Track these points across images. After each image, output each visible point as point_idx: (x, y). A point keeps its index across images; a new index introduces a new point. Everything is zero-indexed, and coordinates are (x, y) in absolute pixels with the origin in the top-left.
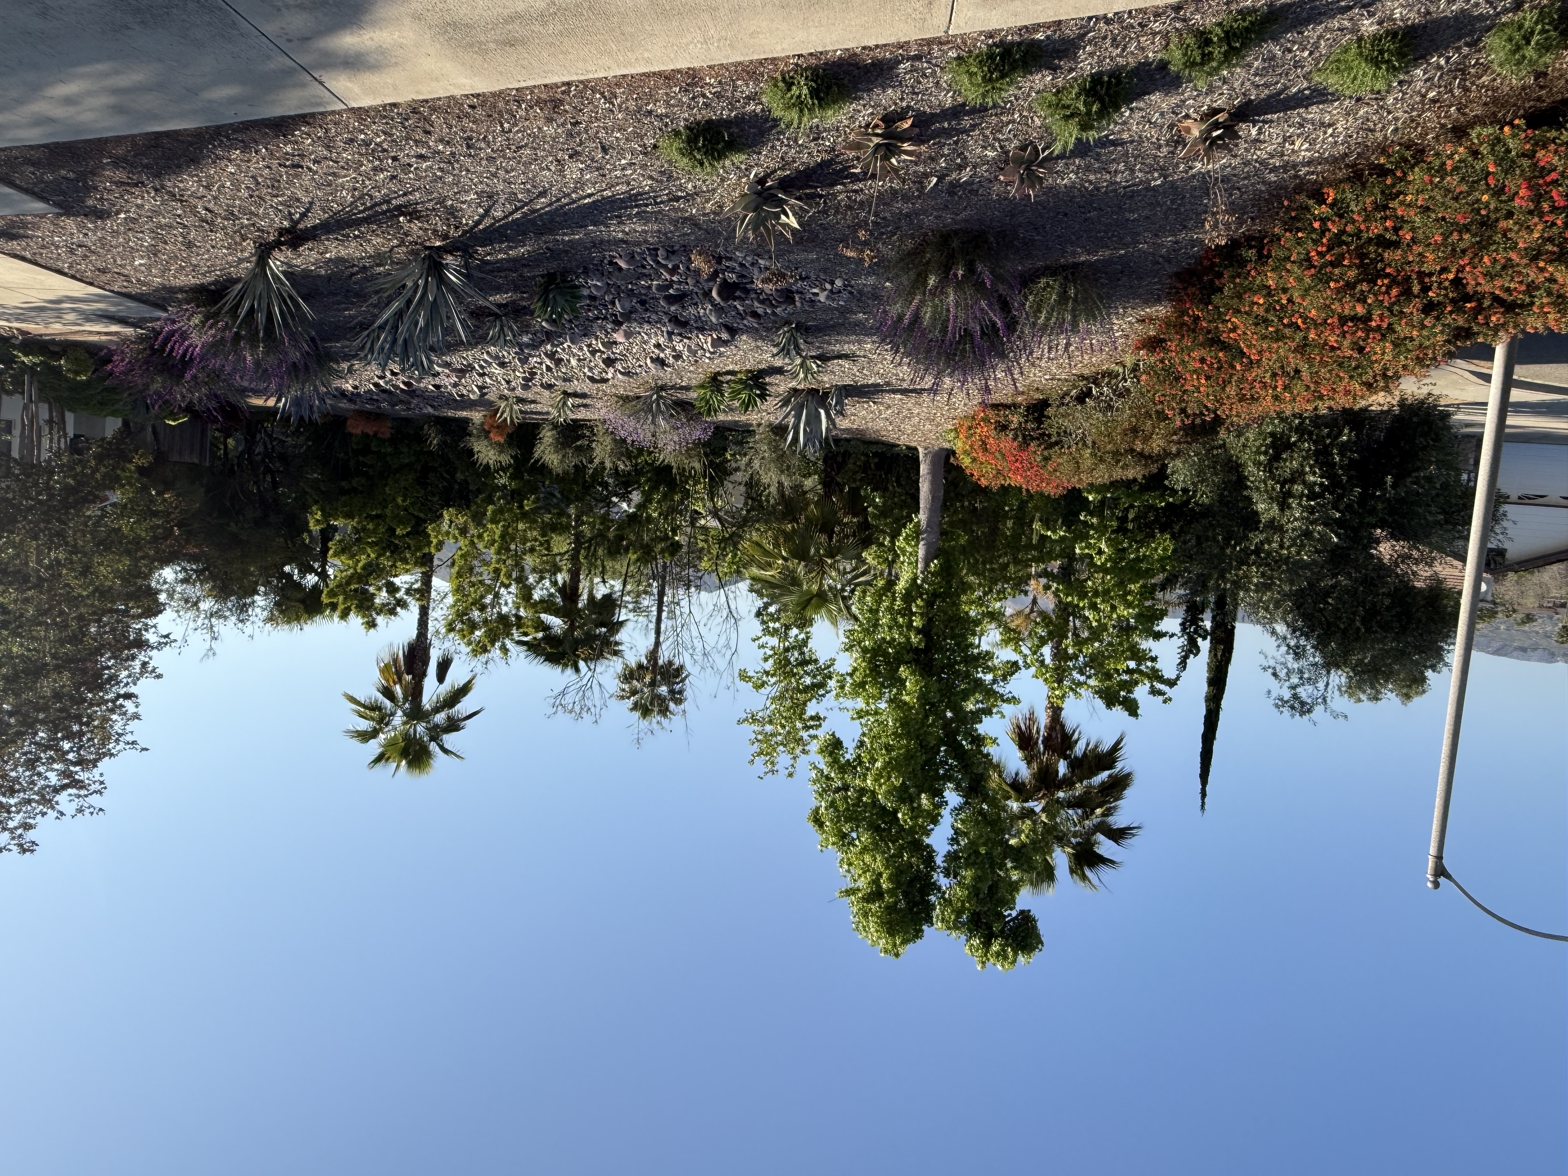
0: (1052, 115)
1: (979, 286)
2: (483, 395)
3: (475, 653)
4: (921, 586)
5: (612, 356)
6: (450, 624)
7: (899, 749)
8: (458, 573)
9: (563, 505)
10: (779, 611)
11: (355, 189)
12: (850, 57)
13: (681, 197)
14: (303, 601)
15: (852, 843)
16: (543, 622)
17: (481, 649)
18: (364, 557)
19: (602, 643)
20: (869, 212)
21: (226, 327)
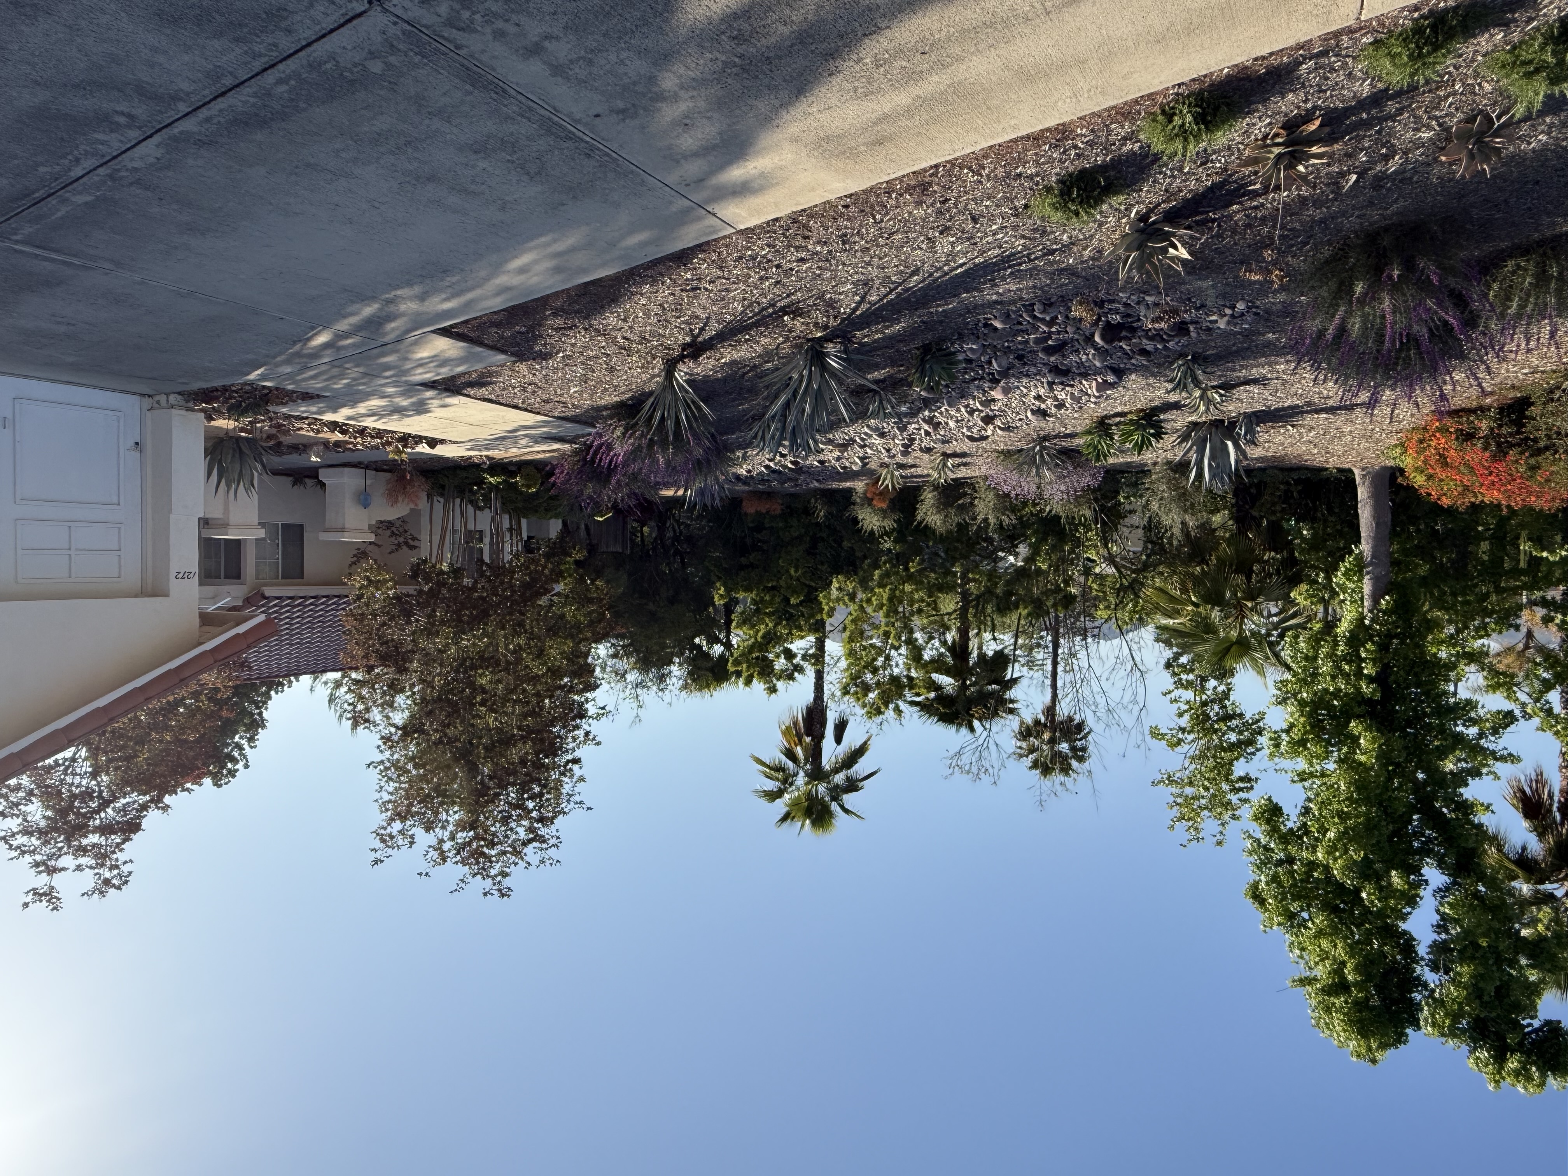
0: (1507, 76)
1: (1424, 286)
2: (865, 465)
3: (870, 715)
4: (1370, 627)
5: (991, 413)
6: (845, 688)
7: (1357, 817)
8: (850, 638)
9: (948, 565)
10: (1193, 661)
11: (744, 299)
12: (1239, 72)
13: (1056, 250)
14: (712, 670)
15: (1303, 924)
16: (934, 682)
17: (876, 711)
18: (763, 626)
19: (996, 701)
20: (1274, 227)
21: (643, 435)
